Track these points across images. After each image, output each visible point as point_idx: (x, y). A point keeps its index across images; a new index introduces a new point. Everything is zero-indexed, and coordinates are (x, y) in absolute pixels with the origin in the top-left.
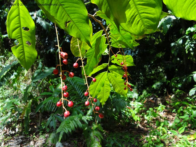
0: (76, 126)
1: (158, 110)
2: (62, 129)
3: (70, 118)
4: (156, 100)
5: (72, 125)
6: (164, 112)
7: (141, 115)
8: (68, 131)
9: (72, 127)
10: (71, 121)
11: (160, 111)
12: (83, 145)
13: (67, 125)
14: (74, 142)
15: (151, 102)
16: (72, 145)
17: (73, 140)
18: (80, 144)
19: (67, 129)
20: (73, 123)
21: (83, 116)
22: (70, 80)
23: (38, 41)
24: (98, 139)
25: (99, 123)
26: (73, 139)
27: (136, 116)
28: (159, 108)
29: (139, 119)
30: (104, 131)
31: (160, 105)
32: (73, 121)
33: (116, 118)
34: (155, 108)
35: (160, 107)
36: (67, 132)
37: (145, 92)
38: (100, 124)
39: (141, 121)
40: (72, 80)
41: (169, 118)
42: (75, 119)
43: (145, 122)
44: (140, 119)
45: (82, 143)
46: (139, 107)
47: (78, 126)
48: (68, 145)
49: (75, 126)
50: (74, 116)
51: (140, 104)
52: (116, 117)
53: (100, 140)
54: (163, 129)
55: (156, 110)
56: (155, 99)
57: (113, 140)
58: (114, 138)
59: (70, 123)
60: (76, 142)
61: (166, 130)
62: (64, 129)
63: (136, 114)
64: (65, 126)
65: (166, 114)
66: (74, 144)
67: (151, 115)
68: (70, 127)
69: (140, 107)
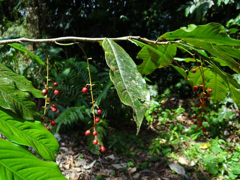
0: (77, 118)
1: (175, 113)
2: (61, 120)
3: (71, 109)
4: (178, 102)
5: (73, 117)
6: (182, 116)
7: (156, 116)
8: (68, 123)
9: (72, 118)
10: (71, 113)
11: (178, 114)
12: (83, 139)
13: (67, 116)
14: (74, 136)
15: (171, 103)
16: (71, 138)
17: (73, 134)
18: (80, 138)
19: (66, 120)
20: (74, 114)
21: (87, 108)
22: (77, 65)
23: (45, 12)
24: (100, 135)
25: (104, 118)
26: (74, 132)
27: (150, 117)
28: (177, 111)
29: (152, 120)
30: (110, 128)
31: (178, 108)
32: (74, 112)
33: (127, 116)
34: (173, 110)
35: (178, 109)
36: (65, 123)
37: (167, 92)
38: (105, 120)
39: (154, 122)
40: (79, 66)
41: (186, 123)
42: (77, 111)
43: (159, 124)
44: (154, 120)
45: (83, 138)
46: (155, 106)
47: (79, 119)
48: (67, 137)
49: (75, 118)
50: (76, 107)
51: (157, 104)
52: (127, 114)
53: (102, 136)
54: (176, 133)
55: (174, 112)
56: (177, 100)
57: (117, 138)
58: (119, 137)
59: (70, 114)
60: (76, 136)
61: (178, 135)
62: (63, 121)
63: (151, 114)
64: (65, 117)
65: (185, 119)
66: (74, 138)
67: (166, 117)
68: (70, 119)
69: (157, 107)
